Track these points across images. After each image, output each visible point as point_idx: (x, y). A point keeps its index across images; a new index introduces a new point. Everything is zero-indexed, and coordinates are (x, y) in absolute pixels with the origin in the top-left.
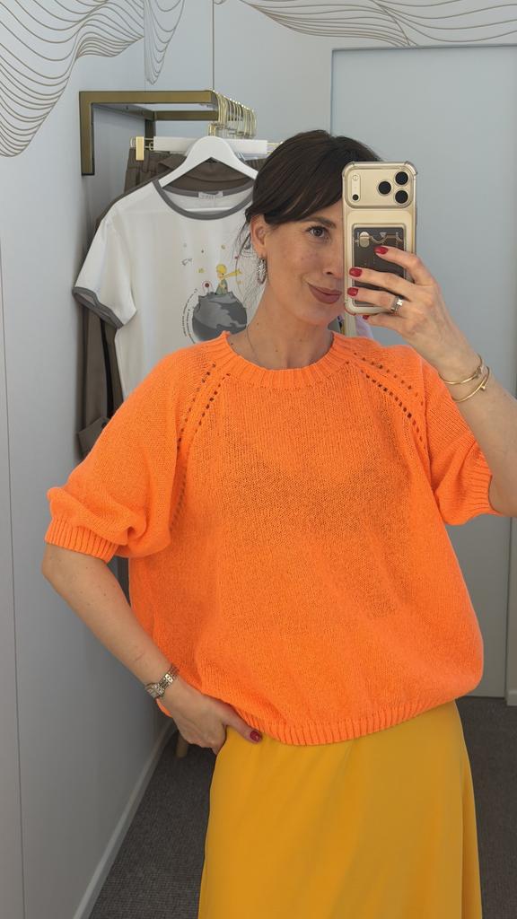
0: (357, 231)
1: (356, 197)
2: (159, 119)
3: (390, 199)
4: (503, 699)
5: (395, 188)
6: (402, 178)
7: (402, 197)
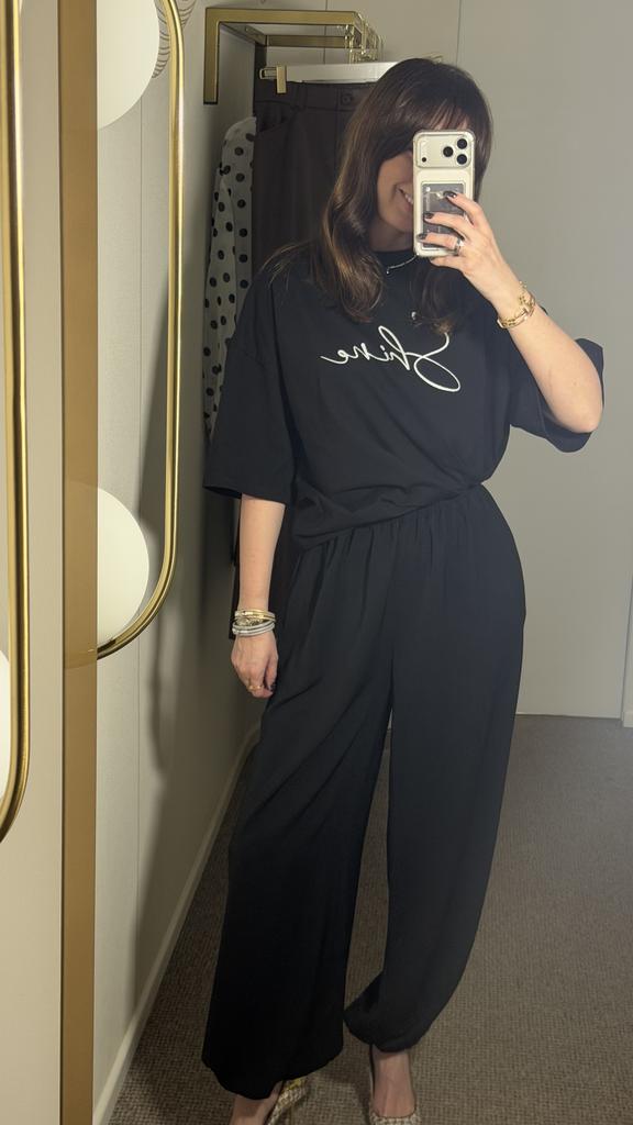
0: (425, 186)
1: (424, 160)
2: (270, 45)
3: (453, 159)
4: (620, 719)
5: (457, 152)
6: (462, 144)
7: (462, 159)
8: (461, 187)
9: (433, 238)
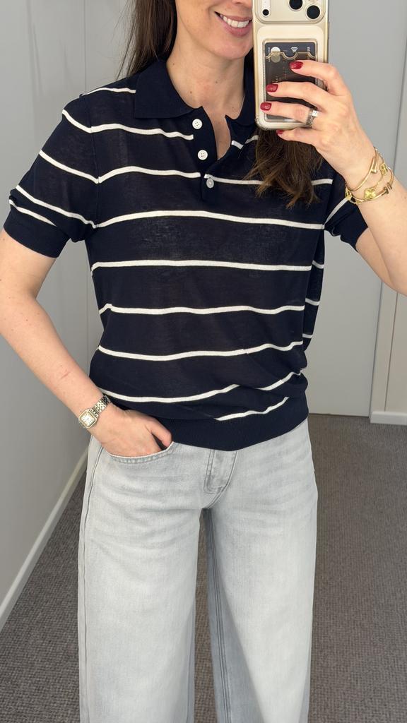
0: (268, 46)
1: (266, 12)
3: (302, 11)
4: (368, 417)
7: (313, 13)
8: (312, 46)
9: (277, 108)
